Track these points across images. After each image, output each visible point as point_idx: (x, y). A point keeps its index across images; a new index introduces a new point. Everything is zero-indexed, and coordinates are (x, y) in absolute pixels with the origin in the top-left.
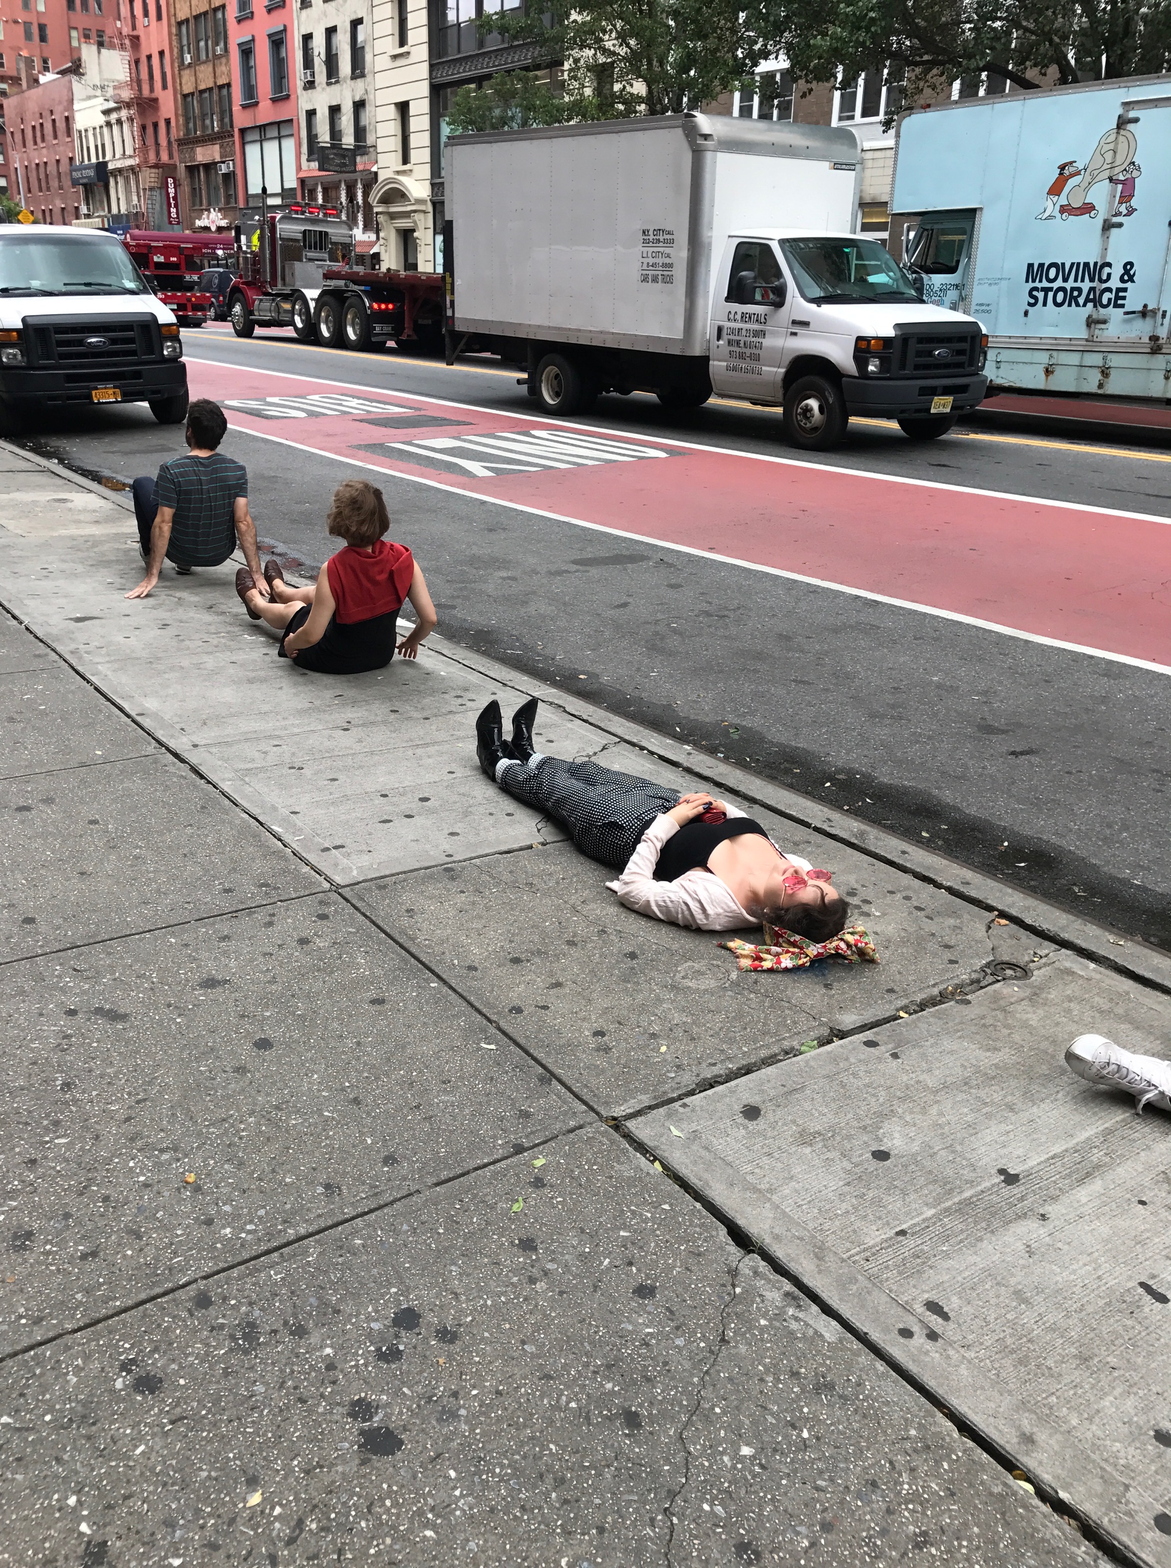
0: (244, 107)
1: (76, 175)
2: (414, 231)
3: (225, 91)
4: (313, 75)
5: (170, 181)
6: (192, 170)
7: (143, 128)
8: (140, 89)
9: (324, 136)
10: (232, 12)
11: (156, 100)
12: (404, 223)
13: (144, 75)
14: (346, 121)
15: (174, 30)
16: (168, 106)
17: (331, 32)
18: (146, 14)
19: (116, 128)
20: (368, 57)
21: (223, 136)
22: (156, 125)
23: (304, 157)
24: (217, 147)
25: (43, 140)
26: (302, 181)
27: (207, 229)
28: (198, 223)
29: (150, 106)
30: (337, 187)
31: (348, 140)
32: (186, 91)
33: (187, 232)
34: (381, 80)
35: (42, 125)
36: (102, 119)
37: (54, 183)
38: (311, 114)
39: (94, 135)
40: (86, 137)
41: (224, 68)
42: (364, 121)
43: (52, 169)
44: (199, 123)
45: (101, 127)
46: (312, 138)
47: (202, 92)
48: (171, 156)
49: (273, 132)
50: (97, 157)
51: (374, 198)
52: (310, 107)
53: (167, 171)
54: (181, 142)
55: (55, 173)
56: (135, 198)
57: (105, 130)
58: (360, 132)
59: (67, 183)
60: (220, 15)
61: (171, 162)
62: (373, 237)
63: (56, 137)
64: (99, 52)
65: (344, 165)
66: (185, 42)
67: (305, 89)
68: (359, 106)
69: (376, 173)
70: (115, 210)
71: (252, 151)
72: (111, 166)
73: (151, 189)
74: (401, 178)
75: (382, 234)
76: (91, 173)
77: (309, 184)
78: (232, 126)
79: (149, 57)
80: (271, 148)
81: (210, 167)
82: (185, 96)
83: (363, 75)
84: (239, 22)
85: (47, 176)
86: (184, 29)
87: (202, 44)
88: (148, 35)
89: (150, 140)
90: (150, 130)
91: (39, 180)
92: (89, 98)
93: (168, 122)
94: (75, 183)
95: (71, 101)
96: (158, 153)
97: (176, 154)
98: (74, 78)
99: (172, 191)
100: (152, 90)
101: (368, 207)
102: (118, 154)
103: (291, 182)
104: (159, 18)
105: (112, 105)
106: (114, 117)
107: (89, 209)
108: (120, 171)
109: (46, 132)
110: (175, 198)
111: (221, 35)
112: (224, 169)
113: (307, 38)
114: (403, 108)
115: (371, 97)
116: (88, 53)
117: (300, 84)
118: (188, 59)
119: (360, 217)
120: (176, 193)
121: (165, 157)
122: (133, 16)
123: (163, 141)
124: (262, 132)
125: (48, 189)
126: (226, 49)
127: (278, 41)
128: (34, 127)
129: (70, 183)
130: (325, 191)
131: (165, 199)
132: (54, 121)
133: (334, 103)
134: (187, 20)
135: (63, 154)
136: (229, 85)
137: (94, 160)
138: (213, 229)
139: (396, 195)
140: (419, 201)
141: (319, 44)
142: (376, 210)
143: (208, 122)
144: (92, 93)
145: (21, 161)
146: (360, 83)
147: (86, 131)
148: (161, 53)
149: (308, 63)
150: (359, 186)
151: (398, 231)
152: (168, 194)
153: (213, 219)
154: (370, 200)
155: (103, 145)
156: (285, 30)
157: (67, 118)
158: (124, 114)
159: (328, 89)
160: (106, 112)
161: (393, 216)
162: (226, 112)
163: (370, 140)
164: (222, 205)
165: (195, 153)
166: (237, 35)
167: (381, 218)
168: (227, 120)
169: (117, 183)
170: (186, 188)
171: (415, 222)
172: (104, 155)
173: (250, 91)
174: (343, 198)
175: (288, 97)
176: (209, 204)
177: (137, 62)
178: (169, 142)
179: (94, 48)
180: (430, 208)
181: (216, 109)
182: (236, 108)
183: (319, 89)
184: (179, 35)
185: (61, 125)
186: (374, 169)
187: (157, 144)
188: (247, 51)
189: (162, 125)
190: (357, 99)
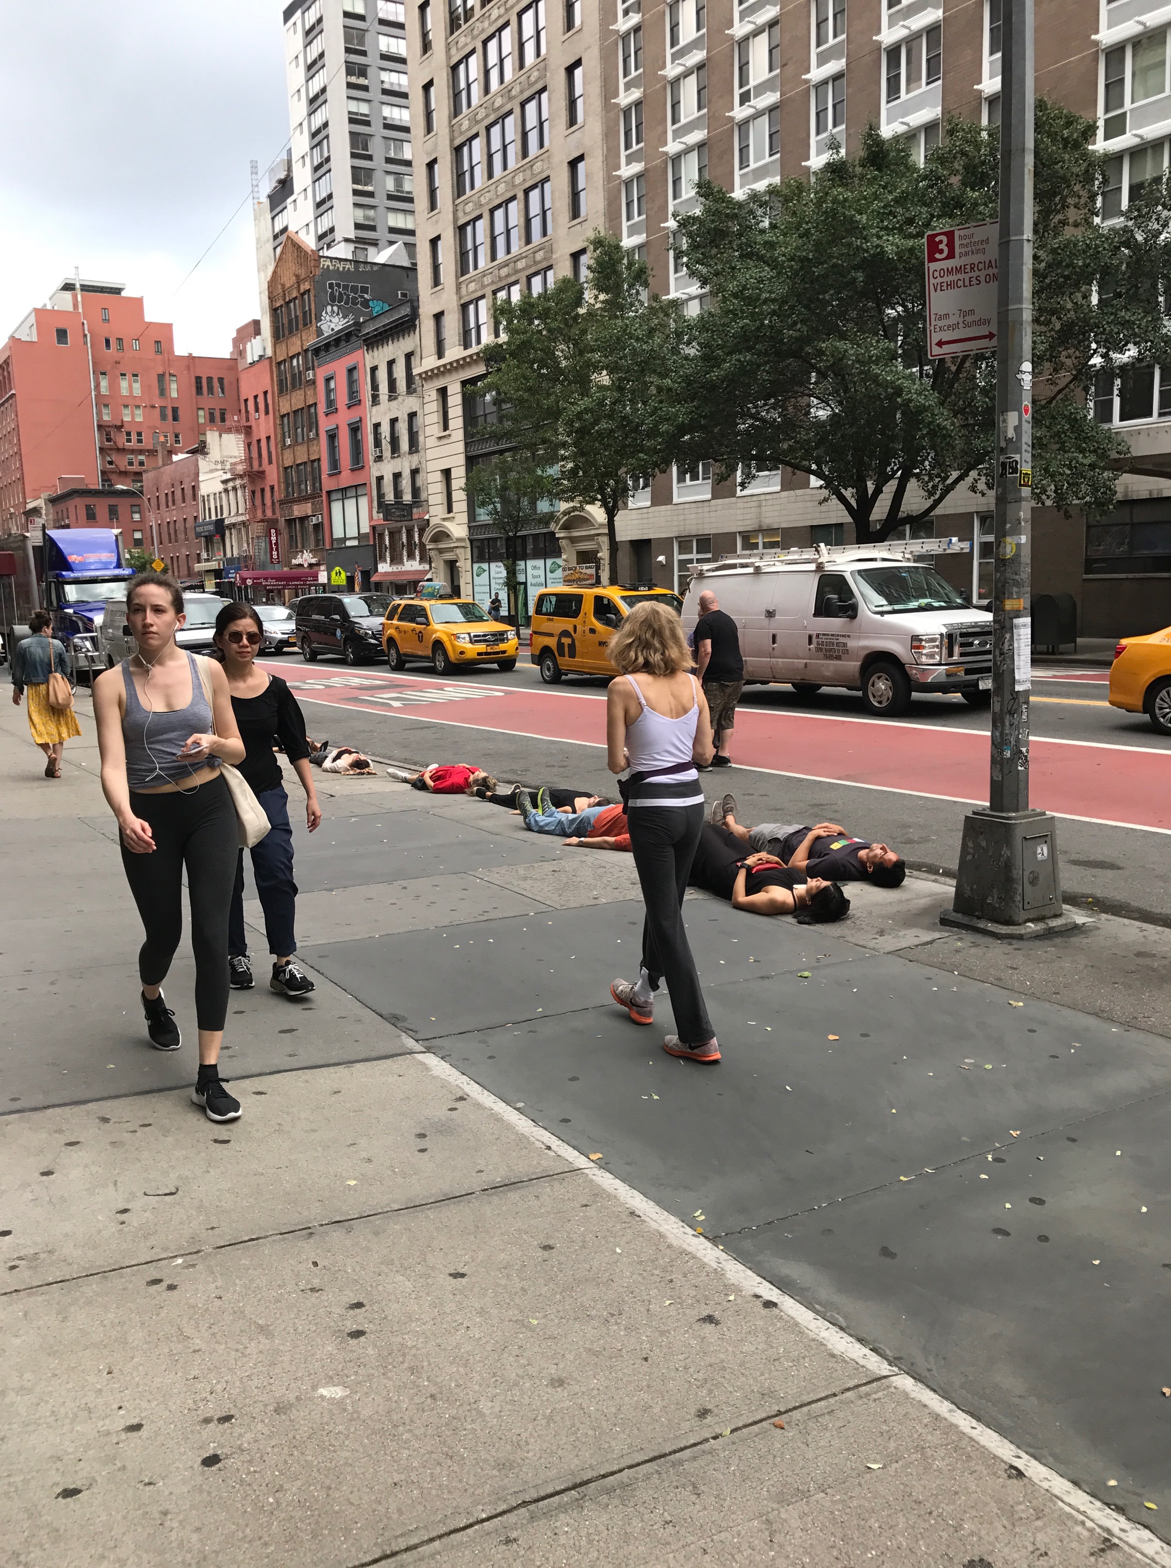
0: (330, 475)
1: (199, 530)
2: (456, 561)
3: (316, 464)
4: (381, 451)
5: (273, 531)
6: (290, 522)
7: (253, 492)
8: (251, 465)
9: (390, 497)
10: (322, 408)
11: (263, 472)
12: (449, 556)
13: (255, 455)
14: (406, 483)
15: (278, 422)
16: (273, 475)
17: (394, 421)
18: (257, 410)
19: (231, 494)
20: (421, 439)
21: (314, 496)
22: (263, 490)
23: (375, 510)
24: (310, 505)
25: (174, 504)
26: (374, 528)
27: (301, 565)
28: (294, 562)
29: (260, 477)
30: (400, 532)
31: (407, 497)
32: (286, 465)
33: (285, 569)
34: (430, 454)
35: (173, 492)
36: (221, 487)
37: (181, 536)
38: (380, 479)
39: (215, 499)
40: (208, 500)
41: (315, 448)
42: (419, 483)
43: (180, 525)
44: (296, 488)
45: (220, 493)
46: (381, 496)
47: (298, 465)
48: (274, 513)
49: (352, 493)
50: (217, 516)
51: (426, 539)
52: (379, 474)
53: (271, 524)
54: (282, 503)
55: (183, 528)
56: (245, 545)
57: (223, 495)
58: (416, 491)
59: (191, 535)
60: (312, 410)
61: (275, 517)
62: (427, 567)
63: (184, 502)
64: (220, 436)
65: (404, 516)
66: (286, 429)
67: (375, 461)
68: (415, 472)
69: (428, 520)
70: (229, 555)
71: (336, 507)
72: (227, 522)
73: (258, 537)
74: (446, 523)
75: (433, 565)
76: (211, 528)
77: (379, 530)
78: (321, 490)
79: (259, 441)
80: (350, 504)
81: (303, 519)
82: (286, 469)
83: (417, 451)
84: (327, 415)
85: (176, 531)
86: (286, 420)
87: (299, 430)
88: (258, 426)
89: (258, 502)
90: (258, 494)
91: (169, 534)
92: (212, 471)
93: (272, 488)
94: (198, 536)
95: (197, 475)
96: (264, 511)
97: (278, 511)
98: (200, 457)
99: (274, 539)
100: (260, 465)
101: (422, 546)
102: (233, 512)
103: (365, 529)
104: (267, 413)
105: (228, 476)
106: (231, 484)
107: (208, 555)
108: (234, 525)
109: (176, 498)
110: (276, 544)
111: (313, 424)
112: (315, 521)
113: (377, 426)
114: (447, 473)
115: (424, 466)
116: (212, 437)
117: (371, 458)
118: (288, 441)
119: (417, 552)
120: (277, 540)
121: (269, 513)
122: (247, 412)
123: (268, 502)
124: (344, 493)
125: (176, 541)
126: (317, 434)
127: (355, 429)
128: (167, 494)
129: (194, 536)
130: (391, 534)
131: (268, 545)
132: (183, 489)
133: (397, 471)
134: (288, 414)
135: (189, 514)
136: (319, 460)
137: (214, 518)
138: (306, 566)
139: (442, 536)
140: (459, 540)
141: (385, 430)
142: (428, 547)
143: (303, 487)
144: (214, 467)
145: (156, 521)
146: (415, 457)
147: (208, 496)
148: (268, 438)
149: (378, 444)
150: (416, 529)
151: (446, 562)
152: (271, 541)
153: (306, 558)
154: (424, 540)
155: (221, 507)
156: (361, 420)
157: (193, 487)
158: (238, 482)
159: (392, 461)
160: (225, 482)
161: (441, 551)
162: (316, 478)
163: (423, 496)
164: (312, 547)
165: (292, 511)
166: (325, 424)
167: (432, 553)
168: (317, 485)
169: (231, 534)
170: (285, 535)
171: (457, 555)
172: (222, 514)
173: (335, 464)
174: (404, 540)
175: (363, 467)
176: (303, 547)
177: (249, 445)
178: (273, 503)
179: (217, 434)
180: (468, 544)
181: (309, 477)
182: (324, 476)
183: (385, 461)
184: (282, 424)
185: (189, 492)
186: (427, 517)
187: (264, 504)
188: (332, 436)
189: (268, 490)
190: (414, 467)
